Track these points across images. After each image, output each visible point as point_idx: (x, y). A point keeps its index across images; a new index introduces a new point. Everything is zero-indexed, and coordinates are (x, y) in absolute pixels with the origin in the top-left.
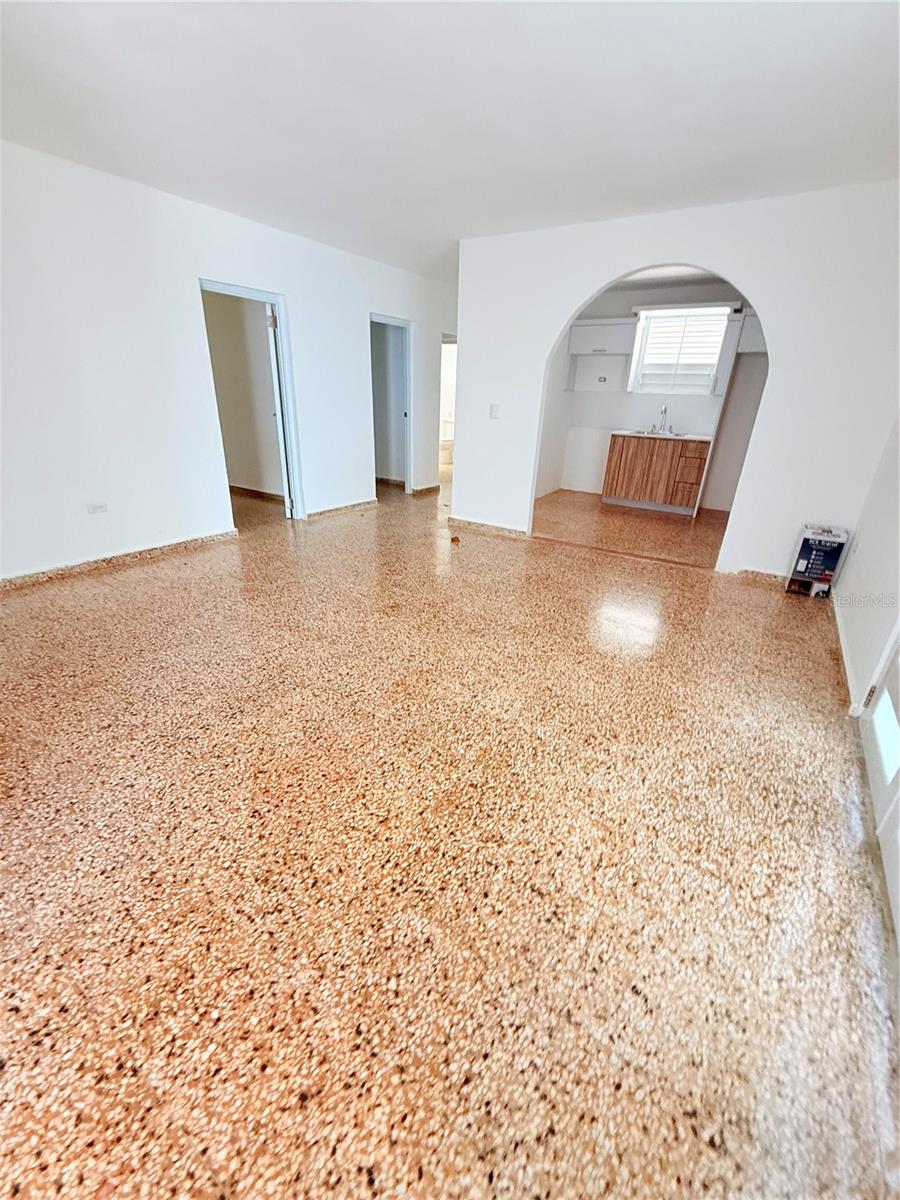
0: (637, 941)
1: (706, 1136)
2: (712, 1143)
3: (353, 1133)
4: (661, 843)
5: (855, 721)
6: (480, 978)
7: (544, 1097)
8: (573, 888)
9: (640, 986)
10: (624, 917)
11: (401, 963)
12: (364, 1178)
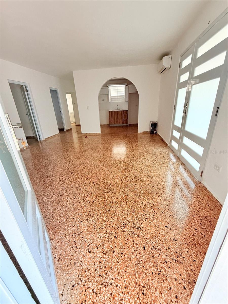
0: (160, 175)
1: (178, 185)
2: (179, 186)
3: (143, 201)
4: (156, 166)
5: (169, 147)
6: (145, 185)
7: (161, 190)
8: (149, 173)
9: (163, 178)
10: (157, 173)
11: (134, 188)
12: (148, 203)
